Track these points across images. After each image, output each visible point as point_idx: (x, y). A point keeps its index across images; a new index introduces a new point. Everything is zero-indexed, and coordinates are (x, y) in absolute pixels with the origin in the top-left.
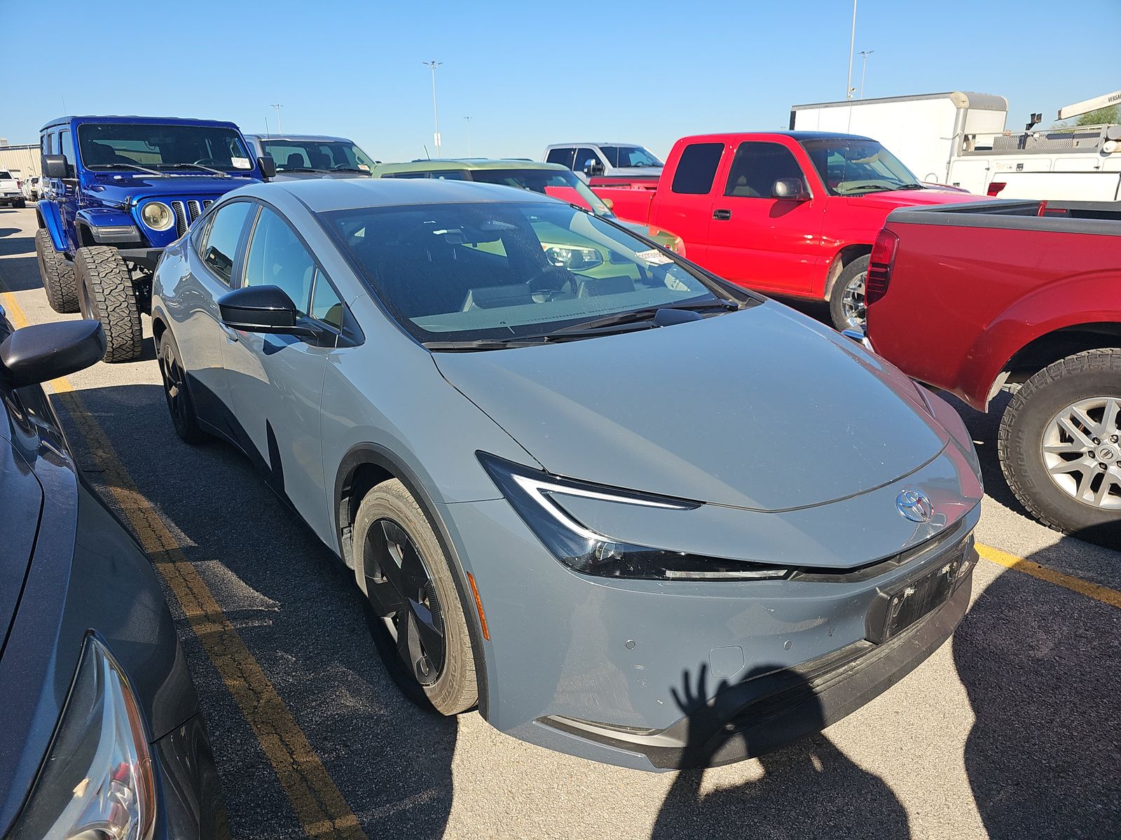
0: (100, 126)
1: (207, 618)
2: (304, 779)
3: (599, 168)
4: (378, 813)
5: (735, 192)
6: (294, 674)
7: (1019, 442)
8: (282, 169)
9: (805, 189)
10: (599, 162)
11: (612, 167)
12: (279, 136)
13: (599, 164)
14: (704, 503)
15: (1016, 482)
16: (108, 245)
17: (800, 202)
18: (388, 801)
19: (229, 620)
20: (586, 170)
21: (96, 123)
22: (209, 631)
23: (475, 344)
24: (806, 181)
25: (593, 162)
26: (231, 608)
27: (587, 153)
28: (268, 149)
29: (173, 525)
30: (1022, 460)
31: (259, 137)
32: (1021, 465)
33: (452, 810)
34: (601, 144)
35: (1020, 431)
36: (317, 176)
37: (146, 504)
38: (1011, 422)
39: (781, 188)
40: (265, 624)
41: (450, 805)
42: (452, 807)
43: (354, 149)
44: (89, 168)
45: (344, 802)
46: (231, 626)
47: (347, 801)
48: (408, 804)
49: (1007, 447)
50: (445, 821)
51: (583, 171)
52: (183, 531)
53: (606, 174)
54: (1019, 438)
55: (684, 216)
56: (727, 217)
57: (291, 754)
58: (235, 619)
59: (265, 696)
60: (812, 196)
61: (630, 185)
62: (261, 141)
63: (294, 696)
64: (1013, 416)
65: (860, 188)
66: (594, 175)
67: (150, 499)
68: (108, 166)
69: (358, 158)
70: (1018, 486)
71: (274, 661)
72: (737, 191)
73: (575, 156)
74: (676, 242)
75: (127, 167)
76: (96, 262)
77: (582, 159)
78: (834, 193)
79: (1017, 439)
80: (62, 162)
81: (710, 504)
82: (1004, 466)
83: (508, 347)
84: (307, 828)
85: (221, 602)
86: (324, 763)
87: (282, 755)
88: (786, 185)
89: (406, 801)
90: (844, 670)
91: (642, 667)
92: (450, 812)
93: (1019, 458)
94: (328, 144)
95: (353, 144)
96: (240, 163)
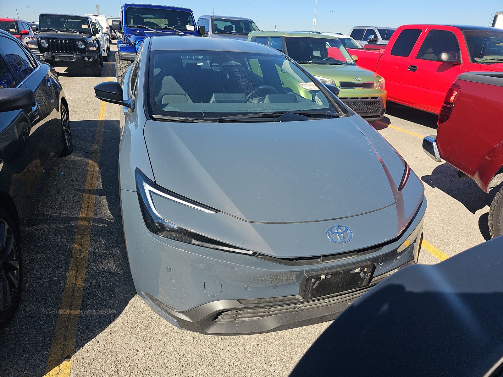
0: (135, 8)
1: (85, 219)
2: (73, 291)
3: (375, 40)
4: (88, 312)
5: (424, 57)
6: (99, 248)
7: (499, 213)
8: (218, 32)
9: (459, 57)
10: (376, 36)
11: (382, 40)
12: (220, 17)
13: (376, 38)
14: (219, 211)
15: (494, 234)
16: (128, 60)
17: (454, 65)
18: (96, 309)
19: (92, 221)
20: (368, 41)
21: (134, 7)
22: (83, 224)
23: (177, 119)
24: (461, 53)
25: (373, 36)
26: (97, 217)
27: (371, 32)
28: (215, 22)
29: (100, 179)
30: (499, 223)
31: (211, 17)
32: (498, 226)
33: (116, 320)
34: (379, 27)
35: (501, 206)
36: (232, 36)
37: (97, 169)
38: (498, 201)
39: (444, 56)
40: (104, 226)
41: (117, 317)
42: (117, 319)
43: (253, 24)
44: (128, 27)
45: (80, 304)
46: (91, 223)
47: (81, 304)
48: (102, 312)
49: (493, 214)
50: (110, 323)
51: (367, 41)
52: (102, 183)
53: (378, 43)
54: (500, 210)
55: (398, 68)
56: (415, 70)
57: (76, 280)
58: (95, 221)
59: (83, 255)
60: (462, 62)
61: (380, 49)
62: (212, 19)
63: (93, 257)
64: (500, 198)
65: (491, 59)
66: (372, 43)
67: (100, 168)
68: (136, 26)
69: (254, 28)
70: (495, 237)
71: (95, 241)
72: (426, 56)
73: (365, 33)
74: (379, 81)
75: (143, 27)
76: (121, 67)
77: (368, 34)
78: (474, 61)
79: (499, 211)
80: (119, 23)
81: (222, 212)
82: (490, 224)
83: (195, 122)
84: (61, 310)
85: (95, 214)
86: (84, 287)
87: (72, 280)
88: (448, 55)
89: (102, 311)
90: (290, 307)
91: (174, 281)
92: (115, 320)
93: (498, 221)
94: (242, 21)
95: (252, 22)
96: (190, 28)
